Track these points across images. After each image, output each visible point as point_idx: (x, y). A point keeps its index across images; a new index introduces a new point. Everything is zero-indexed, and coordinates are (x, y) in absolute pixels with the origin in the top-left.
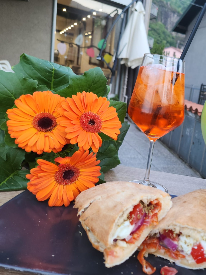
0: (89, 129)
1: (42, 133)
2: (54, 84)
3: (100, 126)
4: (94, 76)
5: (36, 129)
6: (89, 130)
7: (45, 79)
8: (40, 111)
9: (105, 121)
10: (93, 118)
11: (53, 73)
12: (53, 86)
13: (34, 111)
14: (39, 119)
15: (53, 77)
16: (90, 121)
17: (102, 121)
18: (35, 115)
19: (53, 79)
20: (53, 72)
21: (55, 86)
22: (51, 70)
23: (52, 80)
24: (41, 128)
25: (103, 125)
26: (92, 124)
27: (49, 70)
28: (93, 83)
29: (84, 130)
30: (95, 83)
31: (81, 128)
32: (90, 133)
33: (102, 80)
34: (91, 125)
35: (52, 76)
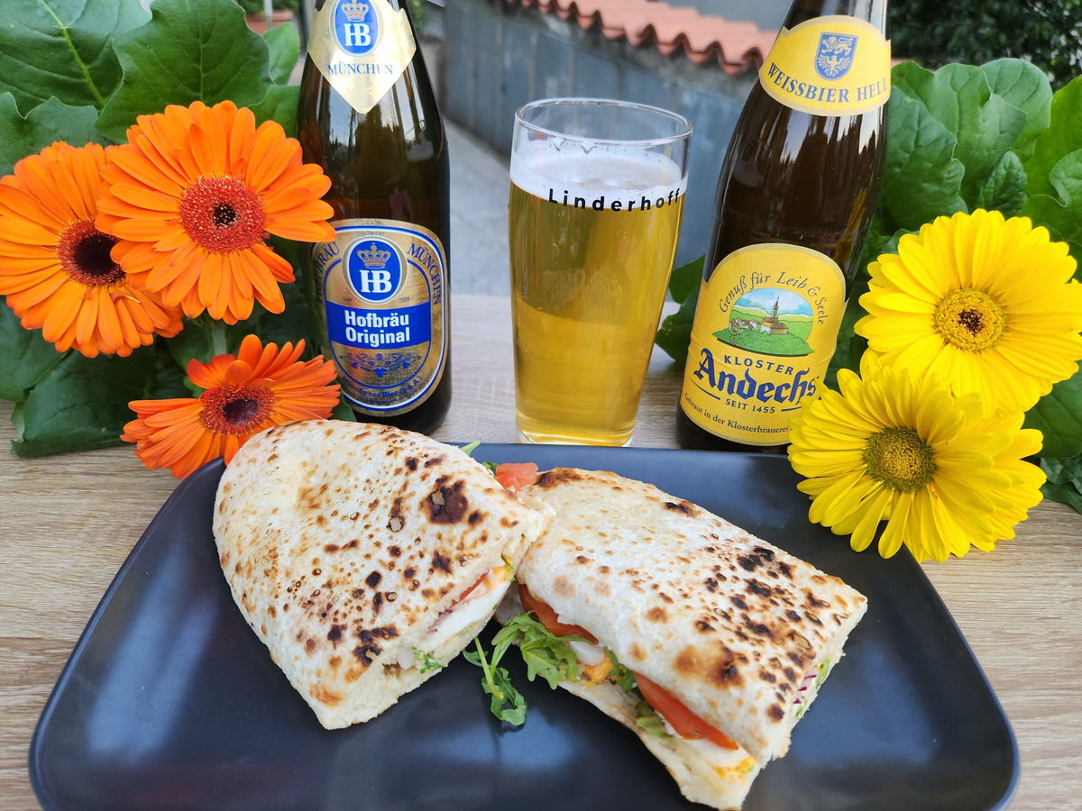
0: (226, 241)
1: (104, 289)
2: (97, 82)
3: (259, 215)
4: (189, 8)
5: (81, 281)
6: (224, 246)
7: (55, 75)
8: (63, 223)
9: (267, 189)
10: (222, 199)
11: (70, 44)
12: (99, 91)
13: (45, 227)
14: (72, 249)
15: (78, 59)
16: (217, 212)
17: (257, 192)
18: (55, 240)
19: (83, 66)
20: (66, 39)
21: (103, 89)
22: (55, 36)
23: (81, 69)
24: (93, 277)
25: (269, 204)
26: (229, 220)
27: (50, 38)
28: (198, 37)
29: (212, 255)
30: (207, 38)
31: (200, 249)
32: (233, 257)
33: (222, 14)
34: (226, 224)
35: (72, 58)
